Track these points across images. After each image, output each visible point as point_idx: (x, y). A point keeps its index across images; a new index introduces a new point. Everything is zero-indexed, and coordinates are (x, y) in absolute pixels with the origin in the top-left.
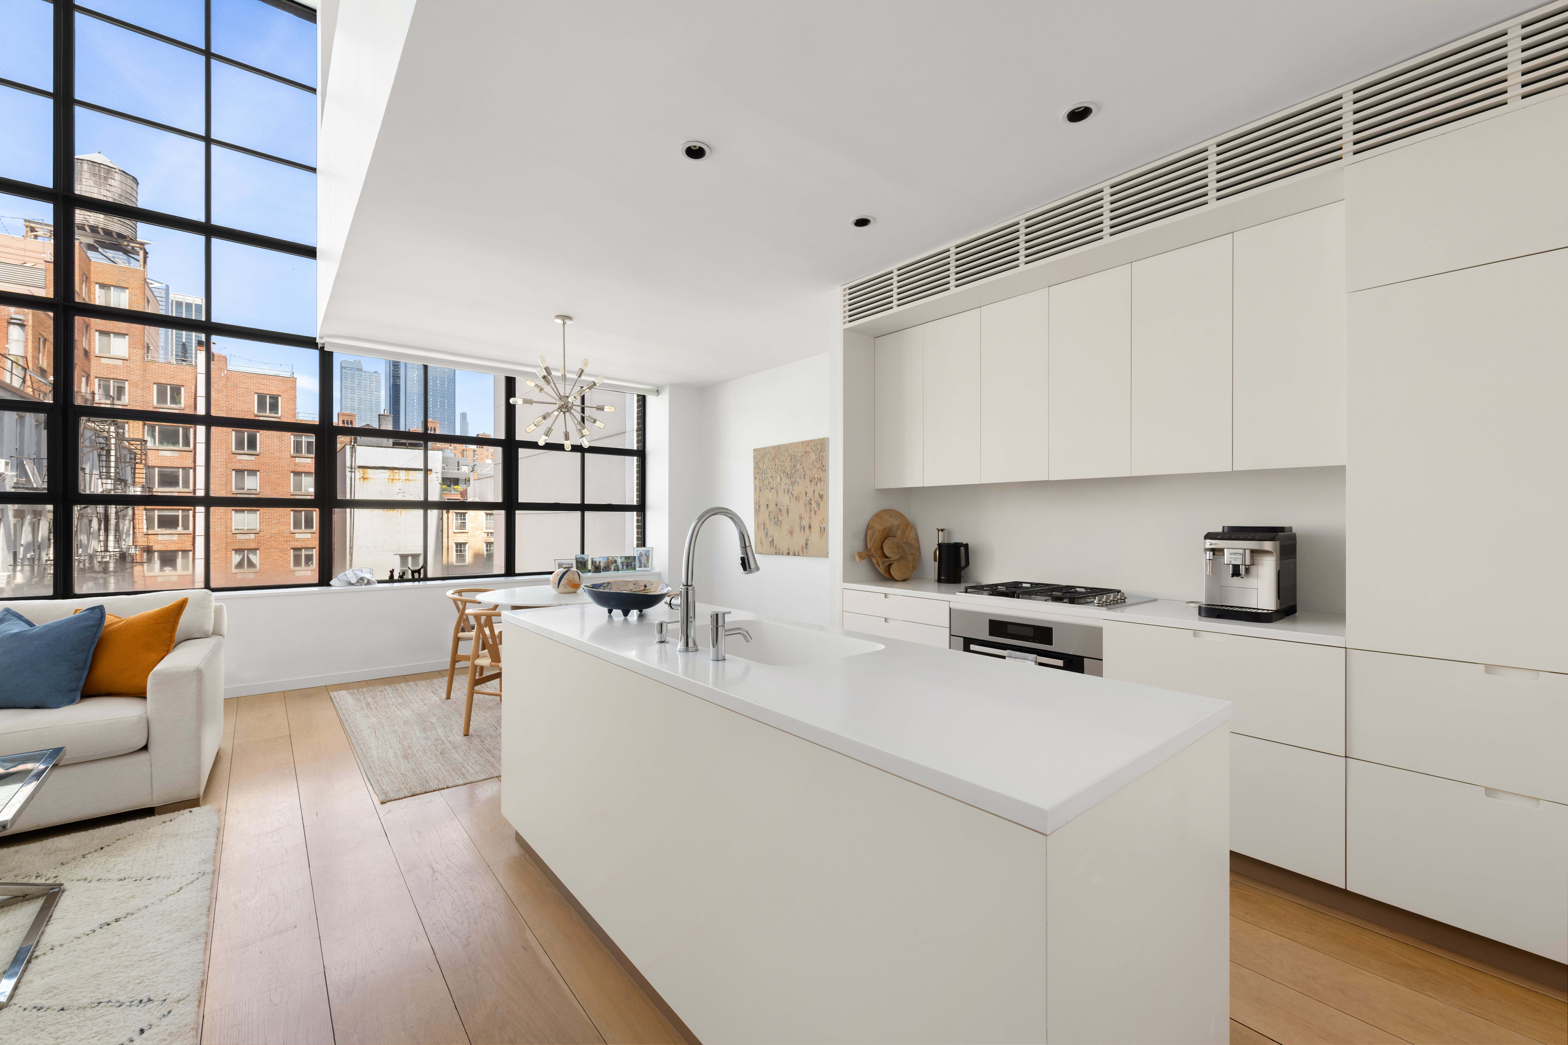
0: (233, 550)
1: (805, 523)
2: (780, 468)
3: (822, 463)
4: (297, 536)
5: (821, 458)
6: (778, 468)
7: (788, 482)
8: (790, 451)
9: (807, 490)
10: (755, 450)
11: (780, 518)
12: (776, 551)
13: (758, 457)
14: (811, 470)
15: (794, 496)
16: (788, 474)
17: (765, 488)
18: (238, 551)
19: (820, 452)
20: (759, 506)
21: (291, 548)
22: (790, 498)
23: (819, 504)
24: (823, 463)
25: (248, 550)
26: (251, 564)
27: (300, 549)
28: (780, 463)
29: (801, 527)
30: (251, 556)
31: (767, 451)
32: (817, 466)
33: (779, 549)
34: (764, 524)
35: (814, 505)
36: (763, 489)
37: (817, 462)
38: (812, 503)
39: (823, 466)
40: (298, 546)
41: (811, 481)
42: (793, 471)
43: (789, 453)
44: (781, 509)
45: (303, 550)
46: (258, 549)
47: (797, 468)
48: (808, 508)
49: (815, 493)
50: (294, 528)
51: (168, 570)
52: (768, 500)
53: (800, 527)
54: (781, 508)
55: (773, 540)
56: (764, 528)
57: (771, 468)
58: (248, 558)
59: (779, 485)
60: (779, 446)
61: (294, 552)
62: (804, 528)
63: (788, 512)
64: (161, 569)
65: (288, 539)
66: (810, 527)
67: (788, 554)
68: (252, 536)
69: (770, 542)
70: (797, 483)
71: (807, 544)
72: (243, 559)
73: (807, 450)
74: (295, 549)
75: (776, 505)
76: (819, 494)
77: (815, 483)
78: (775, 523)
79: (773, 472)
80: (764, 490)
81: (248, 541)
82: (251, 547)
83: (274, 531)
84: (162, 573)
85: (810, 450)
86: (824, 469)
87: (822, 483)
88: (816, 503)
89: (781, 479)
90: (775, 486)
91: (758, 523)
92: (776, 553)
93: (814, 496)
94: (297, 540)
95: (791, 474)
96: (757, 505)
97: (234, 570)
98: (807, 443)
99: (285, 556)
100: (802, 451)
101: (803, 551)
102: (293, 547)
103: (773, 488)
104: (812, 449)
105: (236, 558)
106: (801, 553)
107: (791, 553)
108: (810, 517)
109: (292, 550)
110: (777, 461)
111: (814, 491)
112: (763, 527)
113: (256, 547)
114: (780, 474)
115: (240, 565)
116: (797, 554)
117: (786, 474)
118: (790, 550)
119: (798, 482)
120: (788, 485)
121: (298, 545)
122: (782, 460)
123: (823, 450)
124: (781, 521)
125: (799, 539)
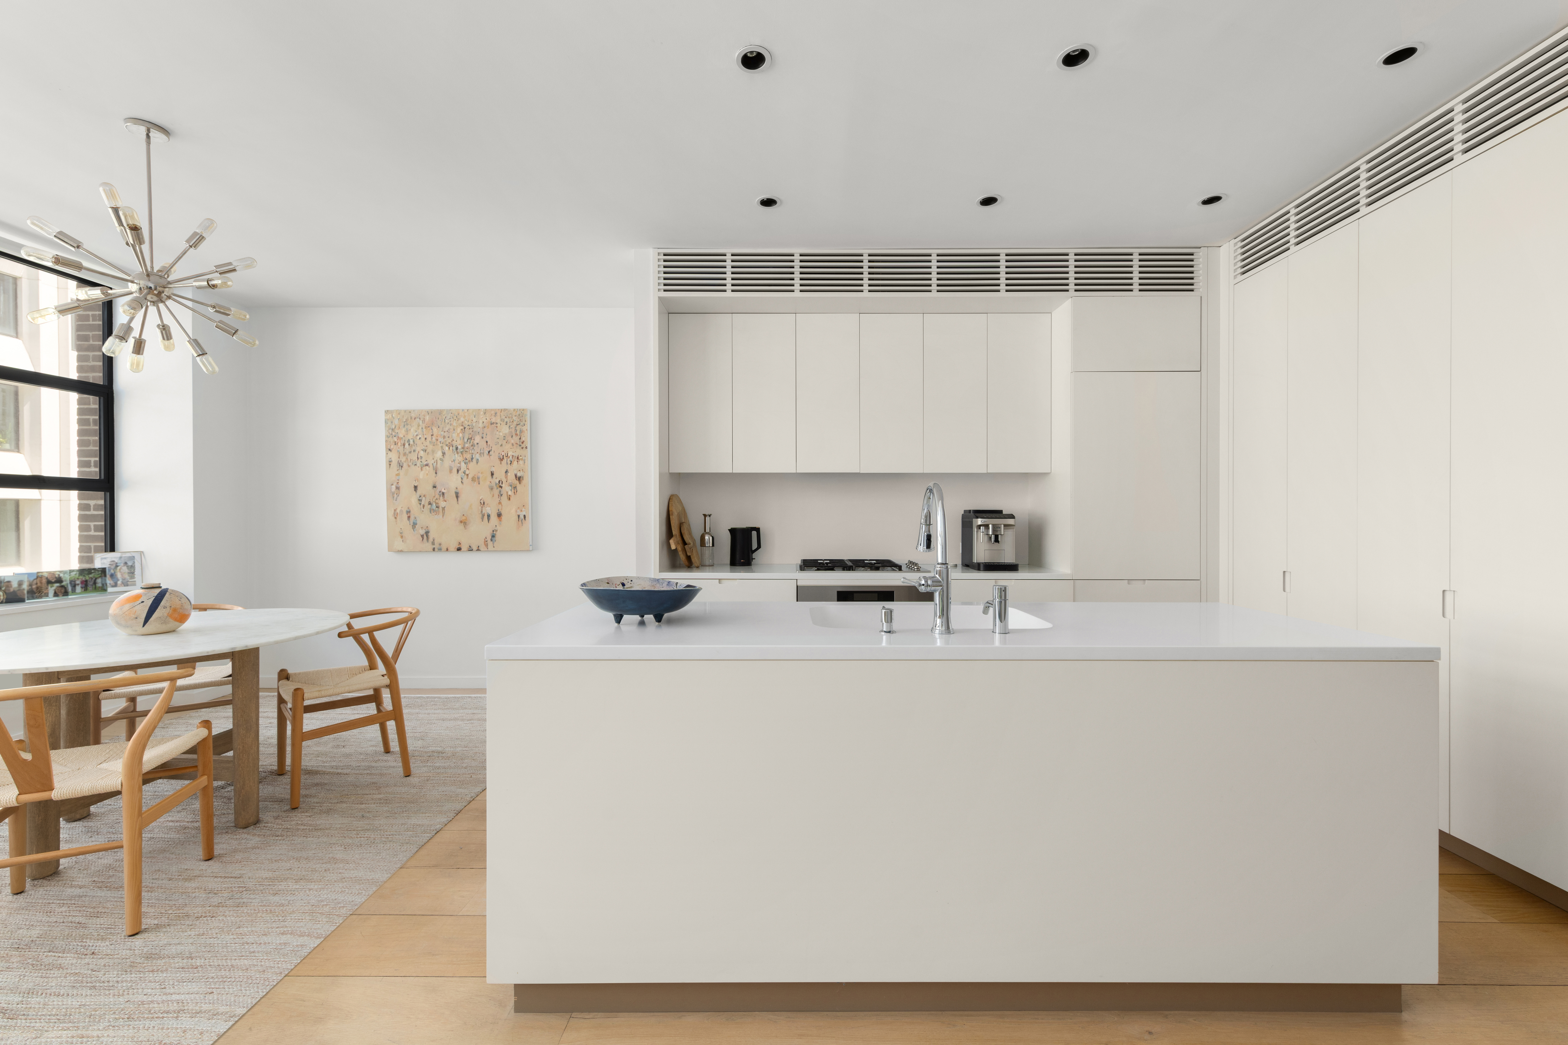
1: (491, 510)
2: (441, 439)
3: (520, 439)
5: (518, 432)
6: (437, 440)
7: (458, 458)
8: (462, 419)
9: (493, 469)
10: (387, 412)
11: (442, 504)
12: (434, 546)
13: (396, 422)
14: (501, 445)
15: (470, 476)
16: (457, 448)
17: (410, 464)
19: (517, 425)
20: (398, 488)
22: (462, 479)
23: (515, 488)
24: (523, 439)
28: (442, 433)
29: (483, 515)
31: (413, 415)
32: (512, 441)
33: (440, 544)
34: (408, 512)
35: (506, 488)
36: (405, 465)
37: (512, 437)
38: (503, 485)
39: (523, 443)
41: (501, 460)
42: (466, 445)
43: (460, 422)
44: (443, 494)
47: (475, 442)
48: (496, 492)
49: (509, 474)
52: (417, 480)
53: (481, 515)
54: (443, 491)
55: (427, 533)
56: (409, 517)
57: (423, 439)
59: (439, 462)
60: (440, 412)
62: (489, 516)
63: (457, 497)
66: (499, 515)
67: (459, 549)
69: (422, 536)
70: (474, 460)
71: (493, 536)
73: (493, 420)
75: (435, 487)
76: (516, 476)
77: (509, 462)
78: (431, 510)
79: (427, 443)
80: (409, 466)
85: (498, 421)
86: (523, 445)
87: (521, 462)
88: (511, 486)
89: (444, 454)
90: (431, 462)
91: (395, 510)
92: (434, 549)
93: (506, 477)
95: (463, 448)
96: (394, 487)
98: (493, 412)
100: (485, 421)
101: (487, 545)
103: (427, 465)
104: (502, 420)
106: (482, 548)
107: (464, 548)
108: (500, 503)
110: (435, 430)
111: (506, 472)
112: (405, 516)
114: (442, 447)
116: (475, 548)
117: (454, 448)
118: (462, 544)
119: (478, 460)
120: (457, 462)
122: (446, 429)
123: (522, 423)
124: (444, 508)
125: (479, 530)
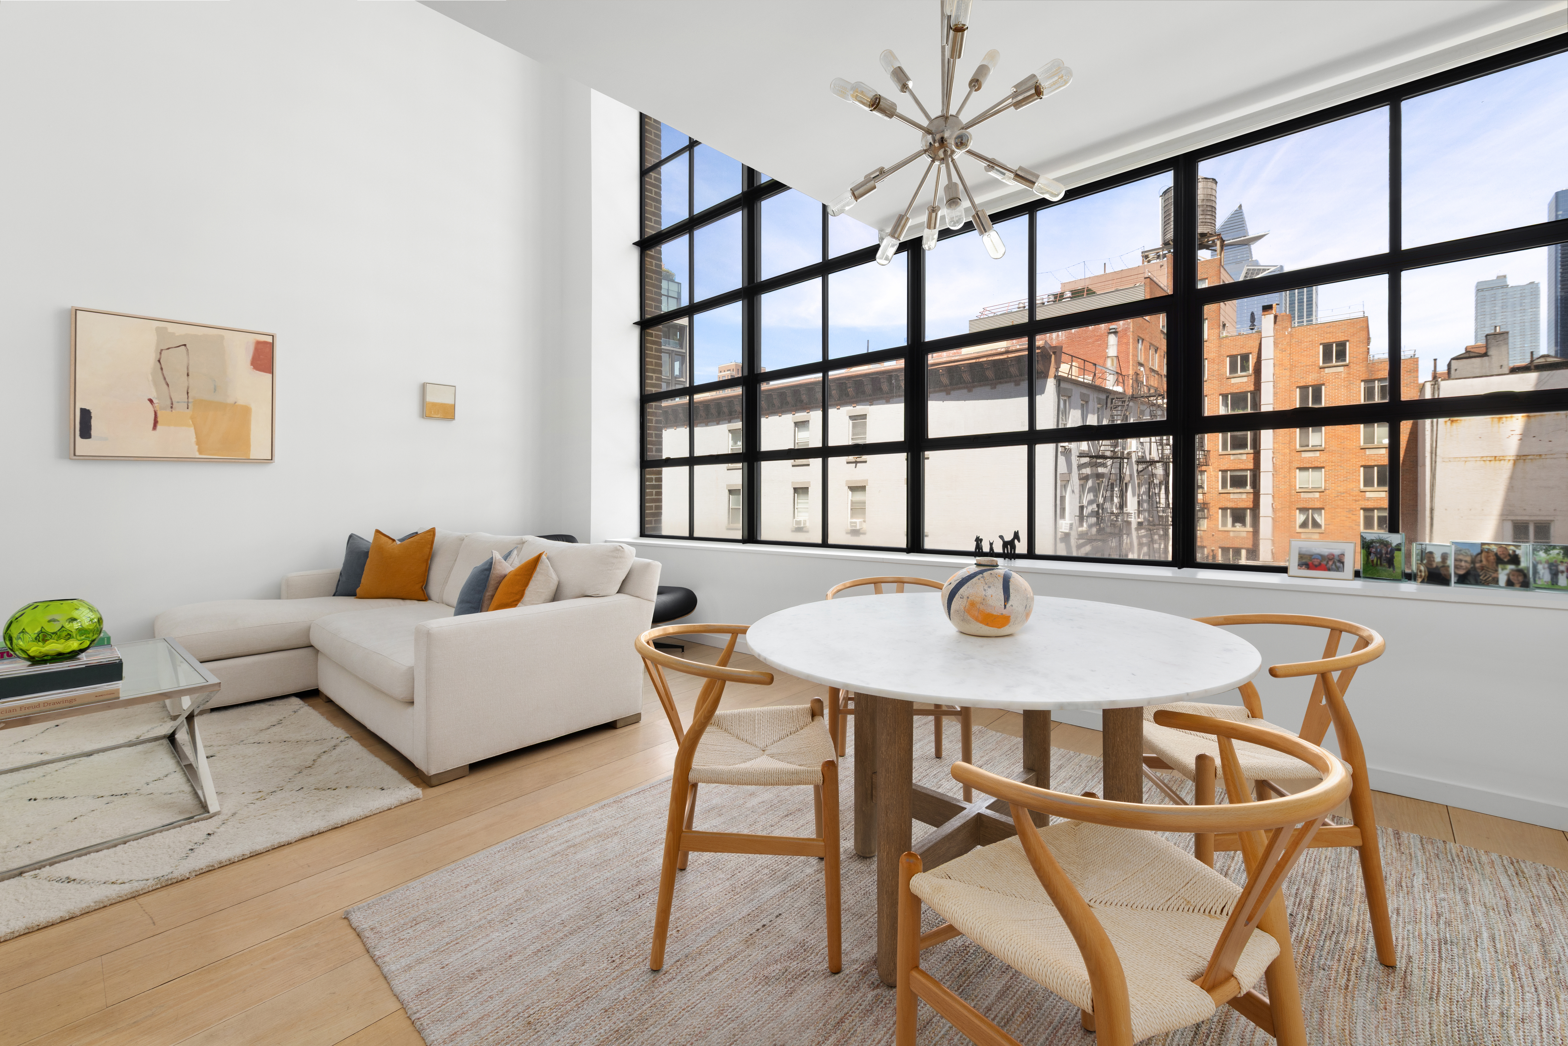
0: (1297, 509)
4: (1368, 495)
18: (1303, 510)
21: (1361, 509)
25: (1313, 509)
26: (1316, 525)
27: (1372, 510)
30: (1316, 516)
40: (1370, 507)
45: (1376, 511)
46: (1323, 509)
50: (1365, 485)
51: (1238, 525)
58: (1313, 518)
61: (1364, 513)
64: (1233, 526)
65: (1357, 498)
68: (1317, 495)
72: (1307, 519)
74: (1365, 510)
81: (1313, 499)
82: (1316, 507)
83: (1341, 489)
84: (1234, 529)
94: (1368, 499)
97: (1298, 530)
99: (1354, 517)
102: (1363, 507)
105: (1300, 518)
109: (1362, 512)
113: (1321, 506)
115: (1304, 525)
121: (1370, 505)
